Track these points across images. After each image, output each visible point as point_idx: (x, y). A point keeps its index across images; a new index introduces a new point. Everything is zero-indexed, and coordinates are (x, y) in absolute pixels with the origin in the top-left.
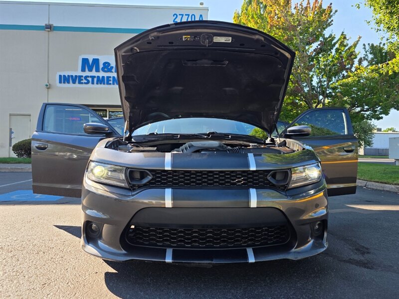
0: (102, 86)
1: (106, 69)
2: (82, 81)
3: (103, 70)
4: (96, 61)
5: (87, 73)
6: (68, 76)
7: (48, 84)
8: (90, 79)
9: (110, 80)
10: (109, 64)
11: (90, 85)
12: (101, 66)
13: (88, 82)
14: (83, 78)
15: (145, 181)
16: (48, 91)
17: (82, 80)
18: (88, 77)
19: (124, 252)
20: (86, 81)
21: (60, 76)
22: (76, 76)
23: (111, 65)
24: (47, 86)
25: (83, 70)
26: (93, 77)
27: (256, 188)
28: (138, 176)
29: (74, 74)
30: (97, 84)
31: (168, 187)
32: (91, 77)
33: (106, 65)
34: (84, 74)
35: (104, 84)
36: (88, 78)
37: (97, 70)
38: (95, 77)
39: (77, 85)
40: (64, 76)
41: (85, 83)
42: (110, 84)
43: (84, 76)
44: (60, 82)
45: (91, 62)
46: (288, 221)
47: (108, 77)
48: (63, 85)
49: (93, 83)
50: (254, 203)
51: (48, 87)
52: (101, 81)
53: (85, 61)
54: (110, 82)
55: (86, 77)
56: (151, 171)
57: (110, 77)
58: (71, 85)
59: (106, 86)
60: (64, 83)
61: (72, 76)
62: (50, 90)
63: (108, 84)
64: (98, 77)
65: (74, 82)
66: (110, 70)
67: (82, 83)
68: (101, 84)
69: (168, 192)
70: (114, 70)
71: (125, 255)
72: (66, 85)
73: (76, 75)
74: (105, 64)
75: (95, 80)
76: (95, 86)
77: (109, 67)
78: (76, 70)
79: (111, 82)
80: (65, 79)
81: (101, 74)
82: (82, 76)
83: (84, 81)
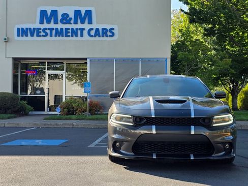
0: (61, 38)
1: (64, 21)
2: (40, 34)
3: (62, 22)
4: (54, 13)
5: (46, 25)
6: (27, 29)
7: (6, 38)
8: (48, 31)
9: (69, 32)
10: (67, 15)
11: (48, 38)
12: (60, 17)
13: (46, 35)
14: (41, 31)
15: (143, 122)
16: (6, 45)
17: (40, 32)
18: (46, 29)
19: (133, 154)
20: (44, 34)
21: (18, 29)
22: (34, 29)
23: (70, 17)
24: (5, 39)
25: (41, 22)
26: (51, 30)
27: (194, 126)
28: (138, 120)
29: (32, 26)
30: (56, 36)
31: (153, 125)
32: (49, 29)
33: (65, 16)
34: (42, 26)
35: (63, 36)
36: (46, 31)
37: (56, 22)
38: (53, 29)
39: (35, 38)
40: (22, 29)
41: (43, 36)
42: (69, 36)
43: (42, 28)
44: (18, 35)
45: (49, 13)
46: (210, 141)
47: (67, 29)
48: (21, 38)
49: (51, 36)
50: (193, 132)
51: (7, 41)
52: (59, 33)
53: (43, 13)
54: (68, 34)
55: (44, 30)
56: (145, 117)
57: (69, 29)
58: (29, 38)
59: (64, 38)
60: (22, 36)
61: (30, 29)
62: (8, 43)
63: (67, 36)
64: (57, 29)
65: (32, 35)
66: (69, 22)
67: (40, 36)
68: (59, 36)
69: (154, 127)
70: (72, 22)
71: (133, 155)
72: (25, 38)
73: (34, 27)
74: (63, 15)
75: (54, 32)
76: (54, 38)
77: (68, 19)
78: (34, 23)
79: (70, 34)
80: (23, 32)
81: (60, 26)
82: (40, 29)
83: (43, 34)
